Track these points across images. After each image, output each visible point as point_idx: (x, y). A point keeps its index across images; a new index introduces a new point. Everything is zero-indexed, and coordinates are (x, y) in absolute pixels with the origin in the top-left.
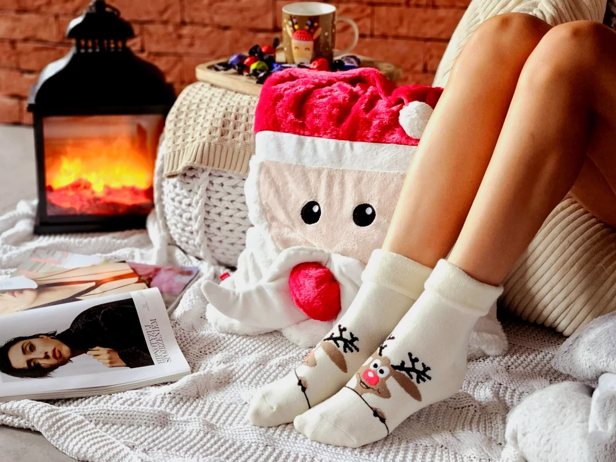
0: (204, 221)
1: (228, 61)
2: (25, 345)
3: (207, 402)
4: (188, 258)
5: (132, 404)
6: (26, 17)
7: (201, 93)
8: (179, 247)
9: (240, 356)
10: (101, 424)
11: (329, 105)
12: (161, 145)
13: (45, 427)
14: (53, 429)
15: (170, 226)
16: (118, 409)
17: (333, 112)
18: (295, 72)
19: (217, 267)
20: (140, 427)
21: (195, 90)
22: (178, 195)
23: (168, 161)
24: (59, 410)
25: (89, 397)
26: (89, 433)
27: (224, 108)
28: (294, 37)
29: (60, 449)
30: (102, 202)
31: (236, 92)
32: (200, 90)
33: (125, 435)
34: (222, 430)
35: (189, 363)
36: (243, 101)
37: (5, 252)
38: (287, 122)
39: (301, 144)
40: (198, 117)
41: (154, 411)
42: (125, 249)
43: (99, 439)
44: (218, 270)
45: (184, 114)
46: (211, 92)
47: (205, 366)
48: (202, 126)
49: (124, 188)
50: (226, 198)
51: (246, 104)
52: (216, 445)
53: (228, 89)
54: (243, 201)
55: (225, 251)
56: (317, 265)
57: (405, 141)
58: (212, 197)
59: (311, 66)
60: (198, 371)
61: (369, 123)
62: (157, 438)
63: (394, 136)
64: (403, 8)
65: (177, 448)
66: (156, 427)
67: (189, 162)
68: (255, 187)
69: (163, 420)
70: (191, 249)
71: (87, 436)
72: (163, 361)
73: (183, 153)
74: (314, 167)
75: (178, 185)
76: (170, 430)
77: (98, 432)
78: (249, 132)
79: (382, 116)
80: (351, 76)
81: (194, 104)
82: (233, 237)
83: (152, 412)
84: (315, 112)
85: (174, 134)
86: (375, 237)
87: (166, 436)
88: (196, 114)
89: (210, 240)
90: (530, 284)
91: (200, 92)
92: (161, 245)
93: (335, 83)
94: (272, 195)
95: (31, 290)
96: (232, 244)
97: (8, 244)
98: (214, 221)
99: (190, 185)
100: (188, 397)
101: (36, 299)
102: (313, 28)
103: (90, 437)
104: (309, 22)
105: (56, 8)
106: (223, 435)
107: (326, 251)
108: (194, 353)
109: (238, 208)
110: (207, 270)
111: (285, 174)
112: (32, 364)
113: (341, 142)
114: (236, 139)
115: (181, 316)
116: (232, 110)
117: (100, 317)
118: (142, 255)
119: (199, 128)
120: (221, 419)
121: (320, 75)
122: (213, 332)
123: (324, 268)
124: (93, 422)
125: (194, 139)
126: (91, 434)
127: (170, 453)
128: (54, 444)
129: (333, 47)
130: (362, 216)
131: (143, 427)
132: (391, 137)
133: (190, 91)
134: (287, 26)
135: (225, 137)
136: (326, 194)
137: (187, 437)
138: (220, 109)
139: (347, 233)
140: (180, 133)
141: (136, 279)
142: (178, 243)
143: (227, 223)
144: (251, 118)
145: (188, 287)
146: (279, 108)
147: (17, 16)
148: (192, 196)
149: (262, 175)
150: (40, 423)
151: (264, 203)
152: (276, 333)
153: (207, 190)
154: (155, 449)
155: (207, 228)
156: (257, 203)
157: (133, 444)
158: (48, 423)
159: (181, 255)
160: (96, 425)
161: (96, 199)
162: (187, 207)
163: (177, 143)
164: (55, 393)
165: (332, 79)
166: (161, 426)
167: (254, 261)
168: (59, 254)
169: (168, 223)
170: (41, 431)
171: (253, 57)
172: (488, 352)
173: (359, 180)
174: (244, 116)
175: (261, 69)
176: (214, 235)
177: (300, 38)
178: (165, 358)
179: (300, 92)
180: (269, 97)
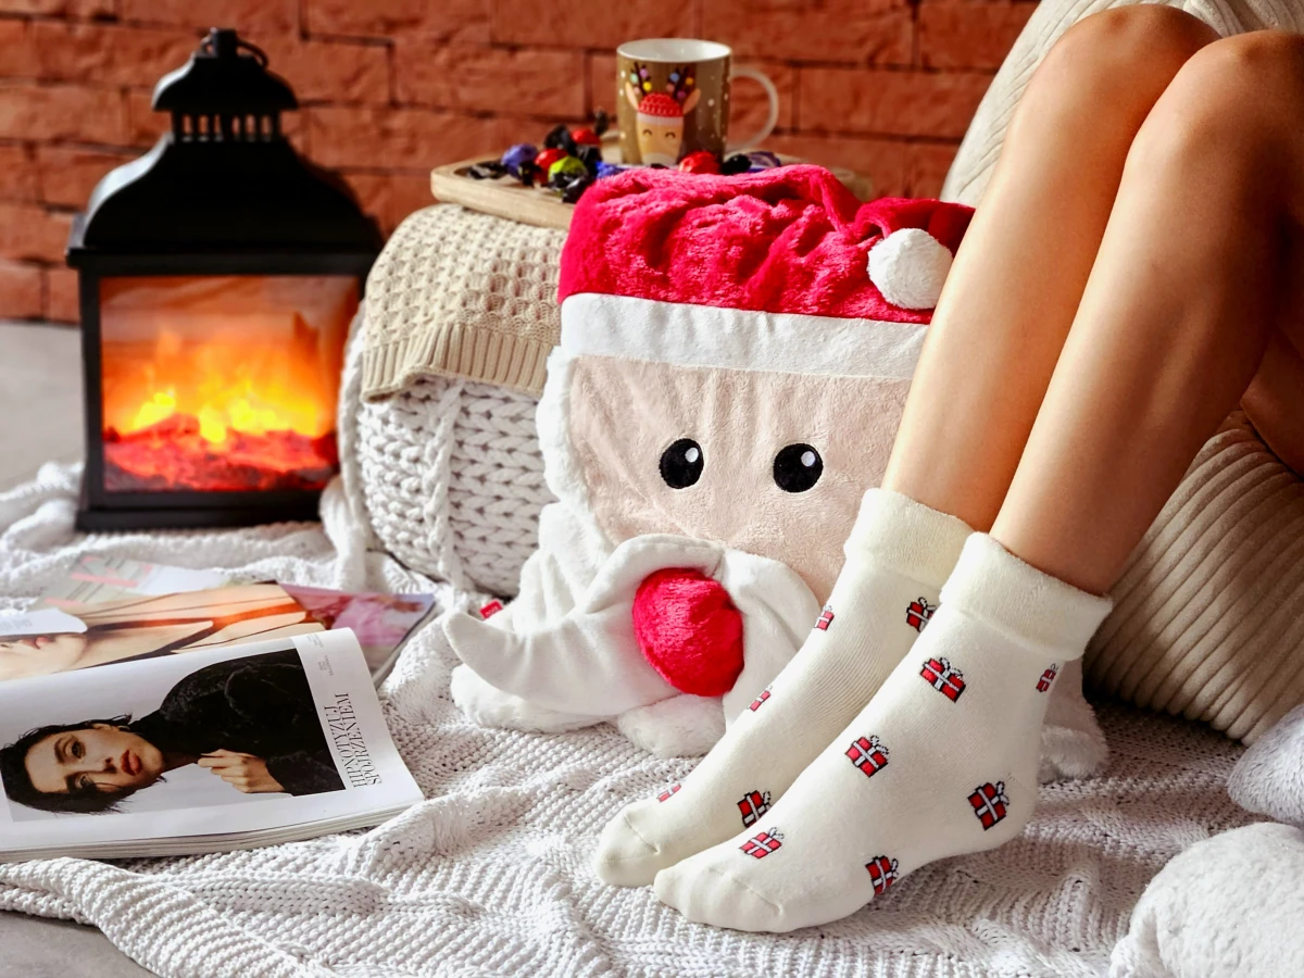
0: (448, 495)
1: (499, 161)
2: (61, 745)
3: (458, 864)
4: (411, 577)
5: (298, 869)
6: (58, 92)
7: (443, 225)
8: (392, 555)
9: (529, 773)
10: (229, 911)
11: (722, 240)
12: (355, 336)
13: (106, 914)
14: (123, 919)
15: (371, 509)
16: (266, 878)
17: (730, 253)
18: (645, 178)
19: (474, 595)
20: (315, 917)
21: (429, 221)
22: (392, 439)
23: (371, 365)
24: (137, 878)
25: (203, 856)
26: (204, 926)
27: (493, 254)
28: (642, 108)
29: (140, 961)
30: (223, 463)
31: (519, 223)
32: (440, 219)
33: (282, 933)
34: (497, 919)
35: (420, 787)
36: (535, 240)
37: (16, 563)
38: (630, 273)
39: (660, 320)
40: (437, 272)
41: (348, 881)
42: (274, 559)
43: (228, 940)
44: (477, 603)
45: (408, 266)
46: (465, 224)
48: (446, 290)
49: (271, 434)
50: (496, 444)
51: (541, 243)
52: (484, 950)
53: (501, 216)
54: (533, 450)
55: (490, 559)
56: (694, 573)
57: (886, 314)
58: (467, 441)
61: (808, 275)
62: (354, 938)
63: (861, 305)
64: (861, 73)
65: (398, 956)
66: (350, 916)
67: (418, 365)
68: (559, 413)
69: (364, 901)
70: (417, 558)
71: (201, 932)
72: (362, 782)
73: (405, 348)
74: (688, 366)
75: (392, 418)
76: (381, 920)
77: (224, 925)
78: (549, 301)
79: (836, 260)
80: (767, 182)
81: (429, 246)
82: (511, 529)
83: (340, 883)
84: (690, 254)
85: (386, 308)
86: (823, 513)
87: (372, 933)
88: (434, 266)
89: (460, 535)
90: (1155, 625)
91: (439, 224)
92: (353, 550)
93: (732, 198)
94: (596, 428)
95: (73, 635)
96: (509, 544)
97: (22, 548)
98: (471, 493)
99: (417, 416)
100: (415, 851)
101: (85, 652)
102: (683, 89)
103: (207, 935)
104: (675, 77)
105: (124, 74)
106: (498, 928)
107: (715, 544)
108: (431, 767)
109: (522, 464)
110: (451, 601)
111: (626, 381)
112: (78, 784)
113: (747, 315)
114: (521, 316)
115: (400, 690)
116: (511, 256)
117: (227, 685)
118: (310, 571)
119: (439, 294)
120: (492, 897)
121: (699, 181)
122: (466, 724)
123: (709, 579)
124: (212, 905)
125: (428, 317)
126: (210, 929)
127: (385, 967)
128: (126, 949)
130: (794, 470)
131: (322, 916)
132: (855, 307)
133: (419, 221)
135: (496, 313)
136: (714, 423)
137: (418, 935)
138: (484, 255)
139: (760, 507)
140: (398, 305)
141: (302, 615)
142: (389, 547)
143: (498, 498)
144: (551, 274)
145: (413, 632)
146: (613, 246)
147: (41, 90)
148: (422, 441)
149: (575, 387)
150: (95, 906)
151: (579, 445)
152: (602, 729)
153: (456, 426)
154: (351, 959)
155: (455, 510)
156: (564, 447)
157: (301, 951)
158: (113, 905)
159: (395, 570)
160: (221, 910)
161: (212, 458)
162: (412, 465)
163: (393, 328)
164: (130, 845)
165: (725, 190)
166: (360, 914)
167: (556, 575)
168: (131, 568)
169: (368, 503)
170: (96, 921)
171: (553, 151)
172: (1067, 769)
173: (787, 395)
174: (537, 269)
175: (573, 172)
176: (466, 525)
177: (656, 111)
178: (368, 775)
179: (659, 214)
180: (590, 225)
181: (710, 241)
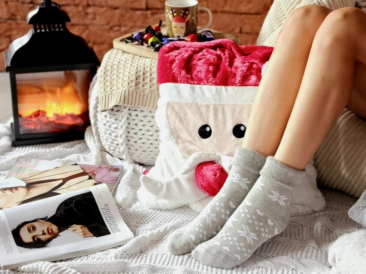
0: (126, 138)
1: (133, 35)
2: (29, 228)
3: (149, 255)
7: (118, 57)
8: (108, 153)
11: (206, 64)
15: (102, 140)
17: (210, 68)
18: (177, 44)
19: (134, 165)
21: (113, 55)
22: (108, 122)
23: (101, 102)
25: (74, 258)
27: (135, 68)
28: (174, 20)
31: (140, 57)
32: (116, 54)
35: (131, 231)
36: (147, 63)
38: (182, 76)
39: (193, 90)
40: (119, 73)
42: (73, 155)
44: (135, 167)
45: (109, 71)
46: (124, 57)
47: (142, 232)
48: (123, 80)
49: (67, 115)
51: (149, 64)
53: (135, 55)
55: (139, 155)
58: (131, 123)
59: (186, 39)
60: (138, 236)
66: (120, 272)
67: (116, 103)
70: (116, 154)
72: (115, 231)
73: (112, 97)
75: (108, 116)
78: (153, 82)
80: (214, 44)
81: (115, 65)
82: (144, 147)
84: (198, 69)
85: (104, 84)
88: (118, 71)
89: (129, 148)
92: (97, 152)
93: (204, 49)
94: (178, 123)
95: (22, 187)
96: (144, 151)
98: (132, 137)
99: (116, 116)
100: (136, 253)
101: (27, 193)
102: (185, 15)
104: (183, 12)
108: (134, 225)
109: (147, 129)
110: (128, 167)
112: (36, 239)
114: (145, 87)
116: (140, 69)
117: (73, 205)
118: (84, 158)
119: (120, 80)
125: (118, 88)
129: (197, 26)
131: (112, 273)
133: (110, 55)
134: (169, 14)
135: (138, 86)
138: (132, 68)
140: (108, 83)
142: (107, 150)
143: (141, 139)
144: (153, 74)
146: (175, 68)
148: (118, 123)
153: (128, 118)
155: (128, 142)
156: (167, 128)
159: (109, 157)
161: (50, 123)
162: (115, 129)
163: (107, 90)
164: (54, 257)
165: (202, 47)
166: (123, 271)
167: (167, 164)
168: (33, 161)
169: (101, 138)
171: (149, 34)
174: (148, 72)
175: (155, 41)
176: (132, 146)
177: (178, 21)
178: (116, 229)
179: (186, 58)
180: (166, 61)
181: (203, 65)
